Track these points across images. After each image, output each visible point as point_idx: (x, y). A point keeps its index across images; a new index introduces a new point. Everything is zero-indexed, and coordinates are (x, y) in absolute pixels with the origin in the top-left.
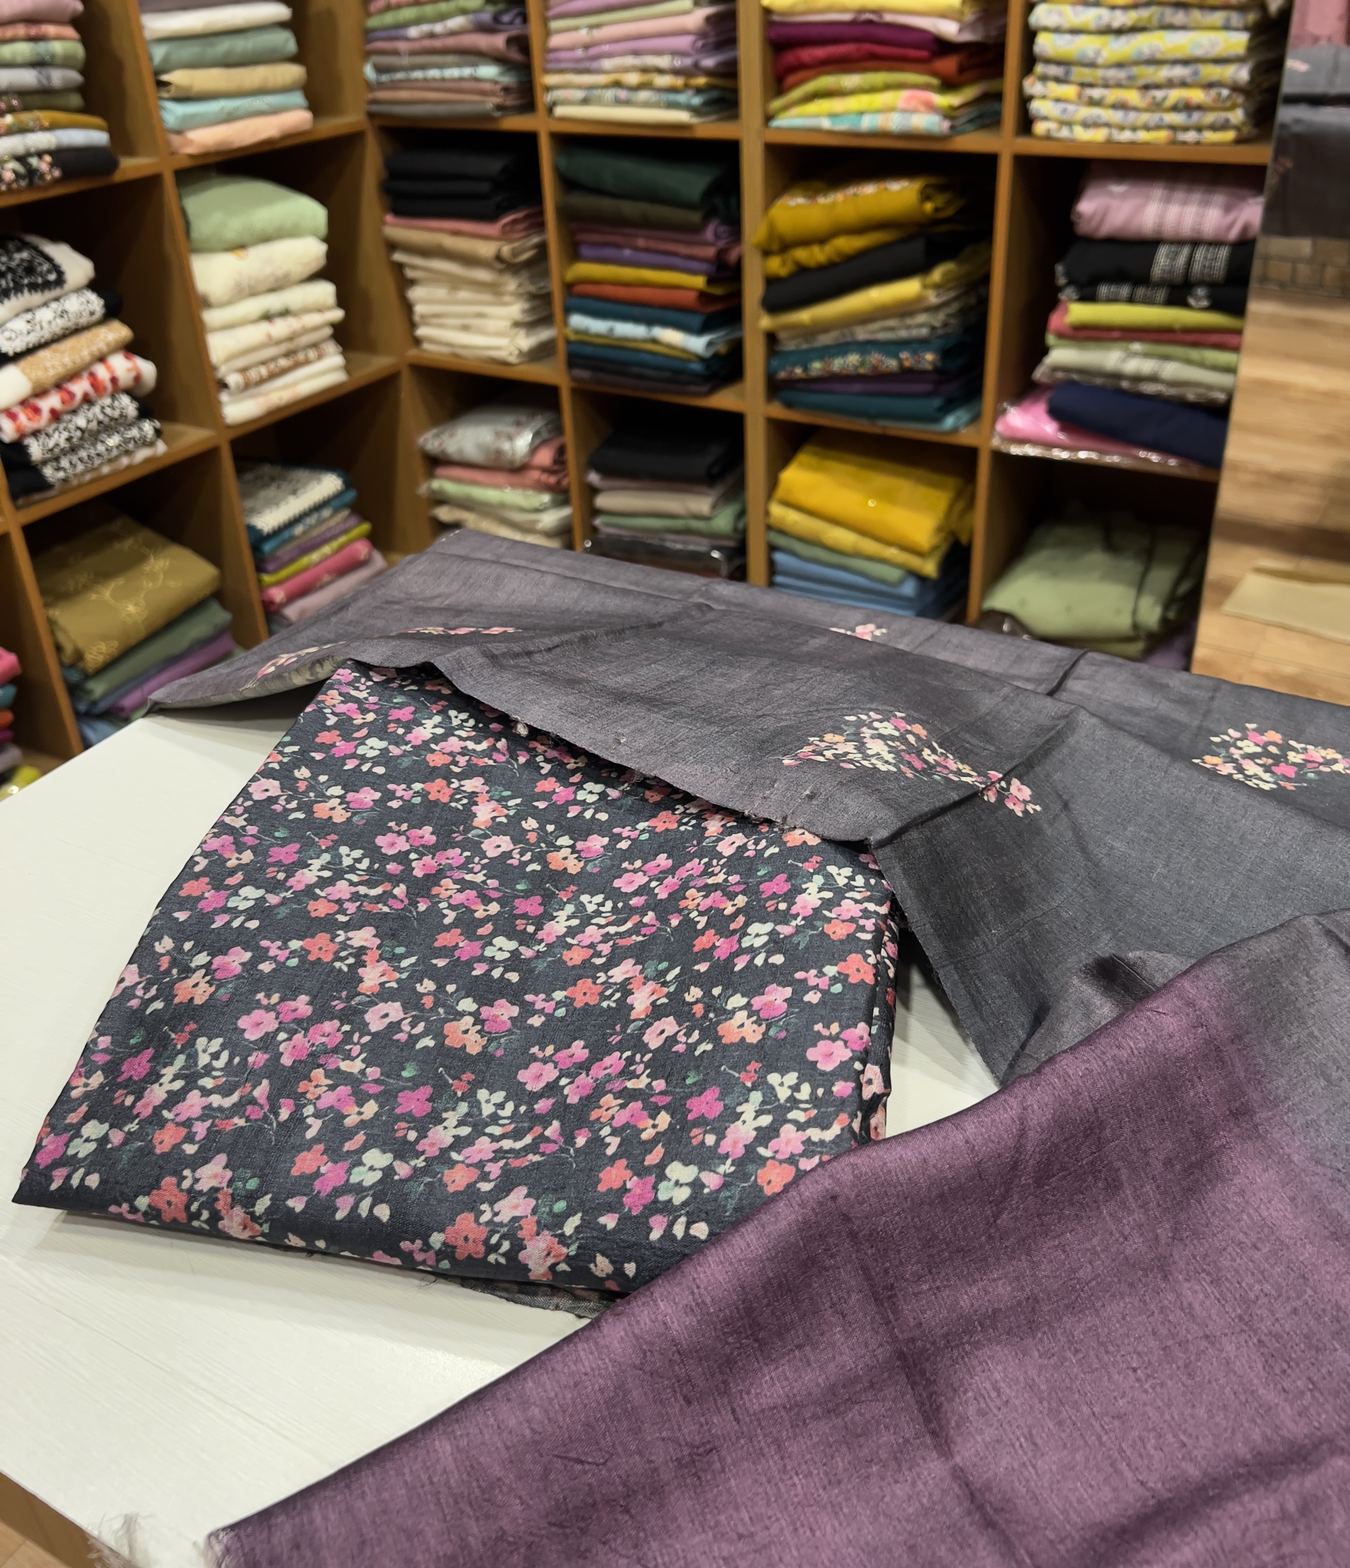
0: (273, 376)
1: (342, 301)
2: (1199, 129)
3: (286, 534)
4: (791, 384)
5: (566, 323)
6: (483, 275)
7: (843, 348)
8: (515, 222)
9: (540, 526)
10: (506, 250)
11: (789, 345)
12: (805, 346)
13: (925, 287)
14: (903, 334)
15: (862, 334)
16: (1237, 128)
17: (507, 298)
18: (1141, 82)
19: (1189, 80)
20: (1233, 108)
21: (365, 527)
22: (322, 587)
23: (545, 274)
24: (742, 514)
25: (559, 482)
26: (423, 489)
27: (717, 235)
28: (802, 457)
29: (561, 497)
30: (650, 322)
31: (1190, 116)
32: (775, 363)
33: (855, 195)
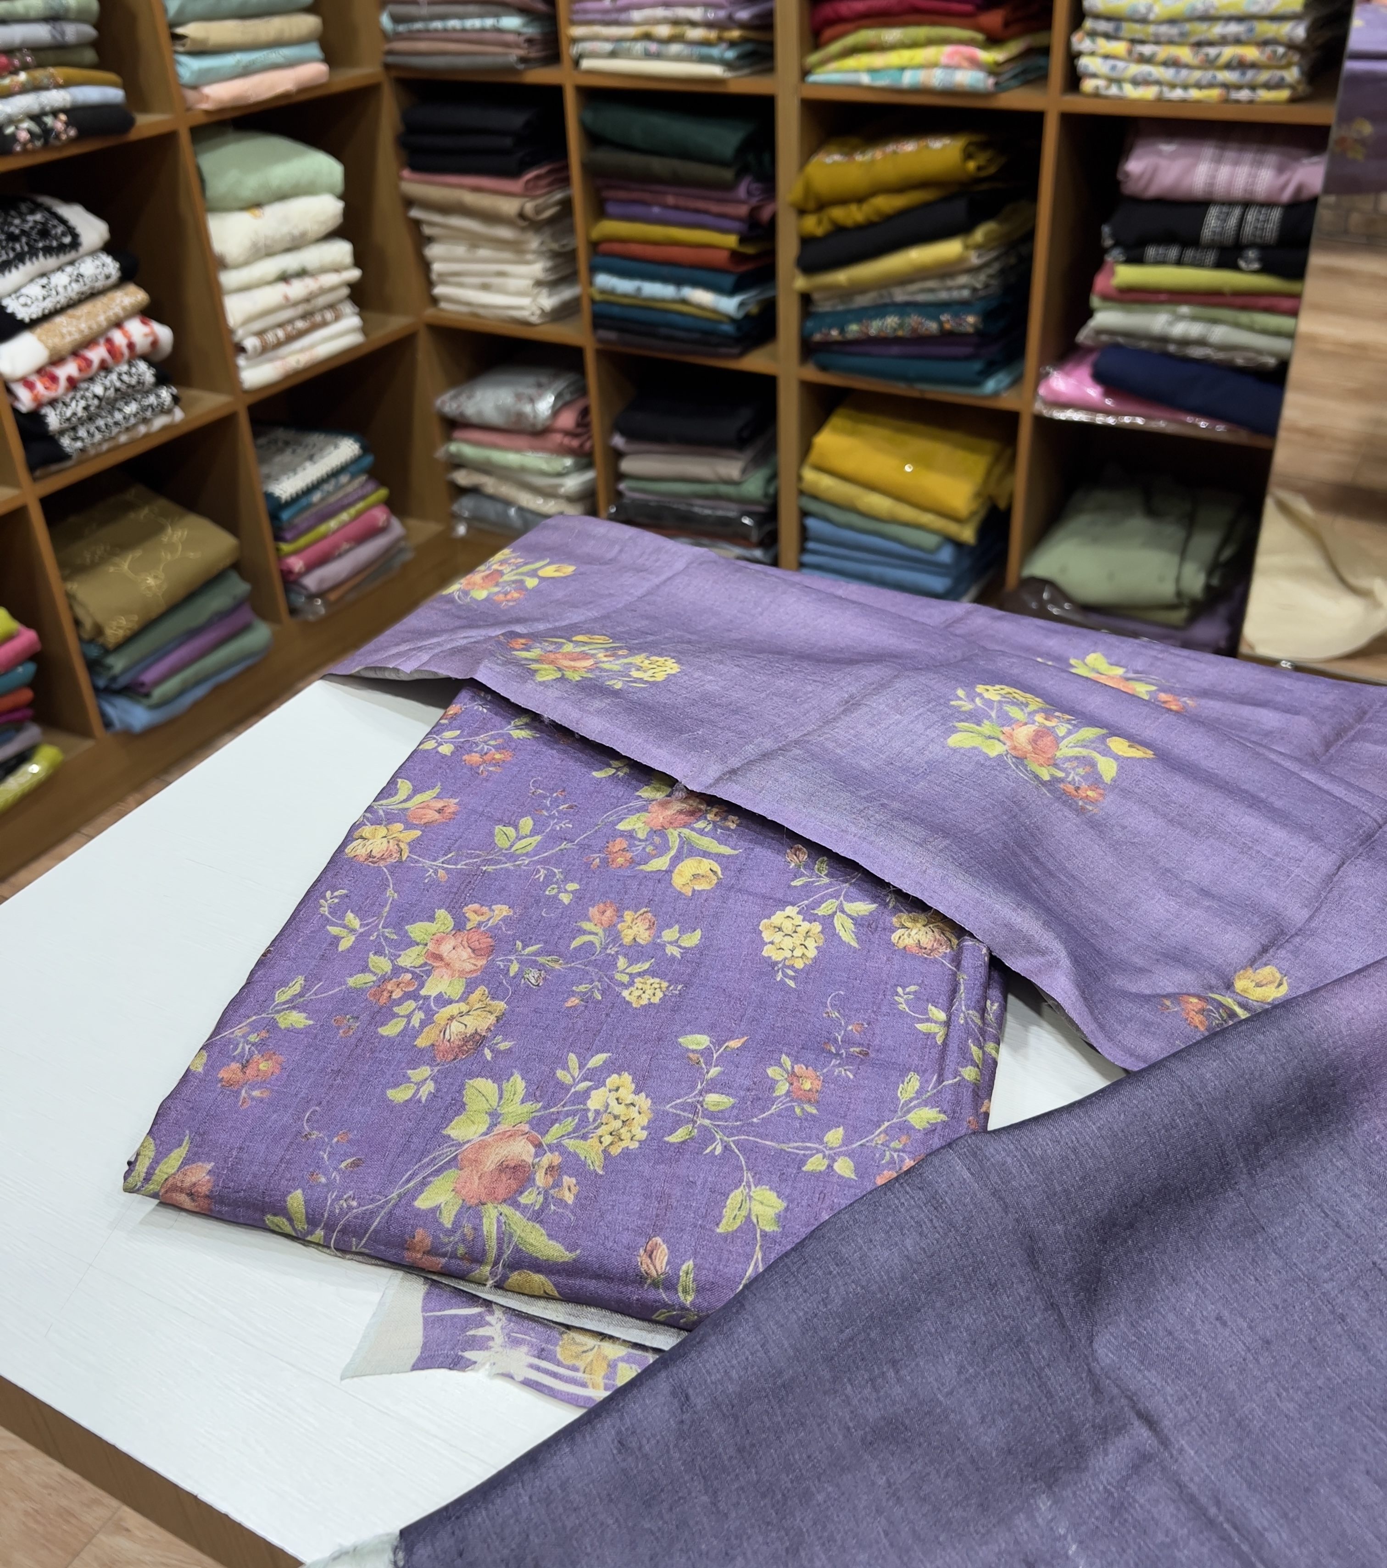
0: (291, 339)
1: (359, 260)
2: (1253, 87)
3: (304, 502)
4: (827, 346)
5: (591, 283)
6: (505, 232)
7: (881, 310)
8: (538, 178)
9: (562, 491)
10: (529, 207)
11: (824, 306)
12: (840, 308)
13: (967, 247)
14: (944, 296)
15: (900, 295)
16: (1292, 87)
17: (530, 257)
18: (1194, 39)
19: (1243, 37)
20: (1288, 66)
21: (383, 493)
22: (340, 556)
23: (571, 230)
24: (773, 477)
25: (581, 446)
26: (440, 453)
27: (749, 193)
28: (836, 421)
29: (584, 461)
30: (679, 282)
31: (1243, 74)
32: (810, 324)
33: (895, 153)
